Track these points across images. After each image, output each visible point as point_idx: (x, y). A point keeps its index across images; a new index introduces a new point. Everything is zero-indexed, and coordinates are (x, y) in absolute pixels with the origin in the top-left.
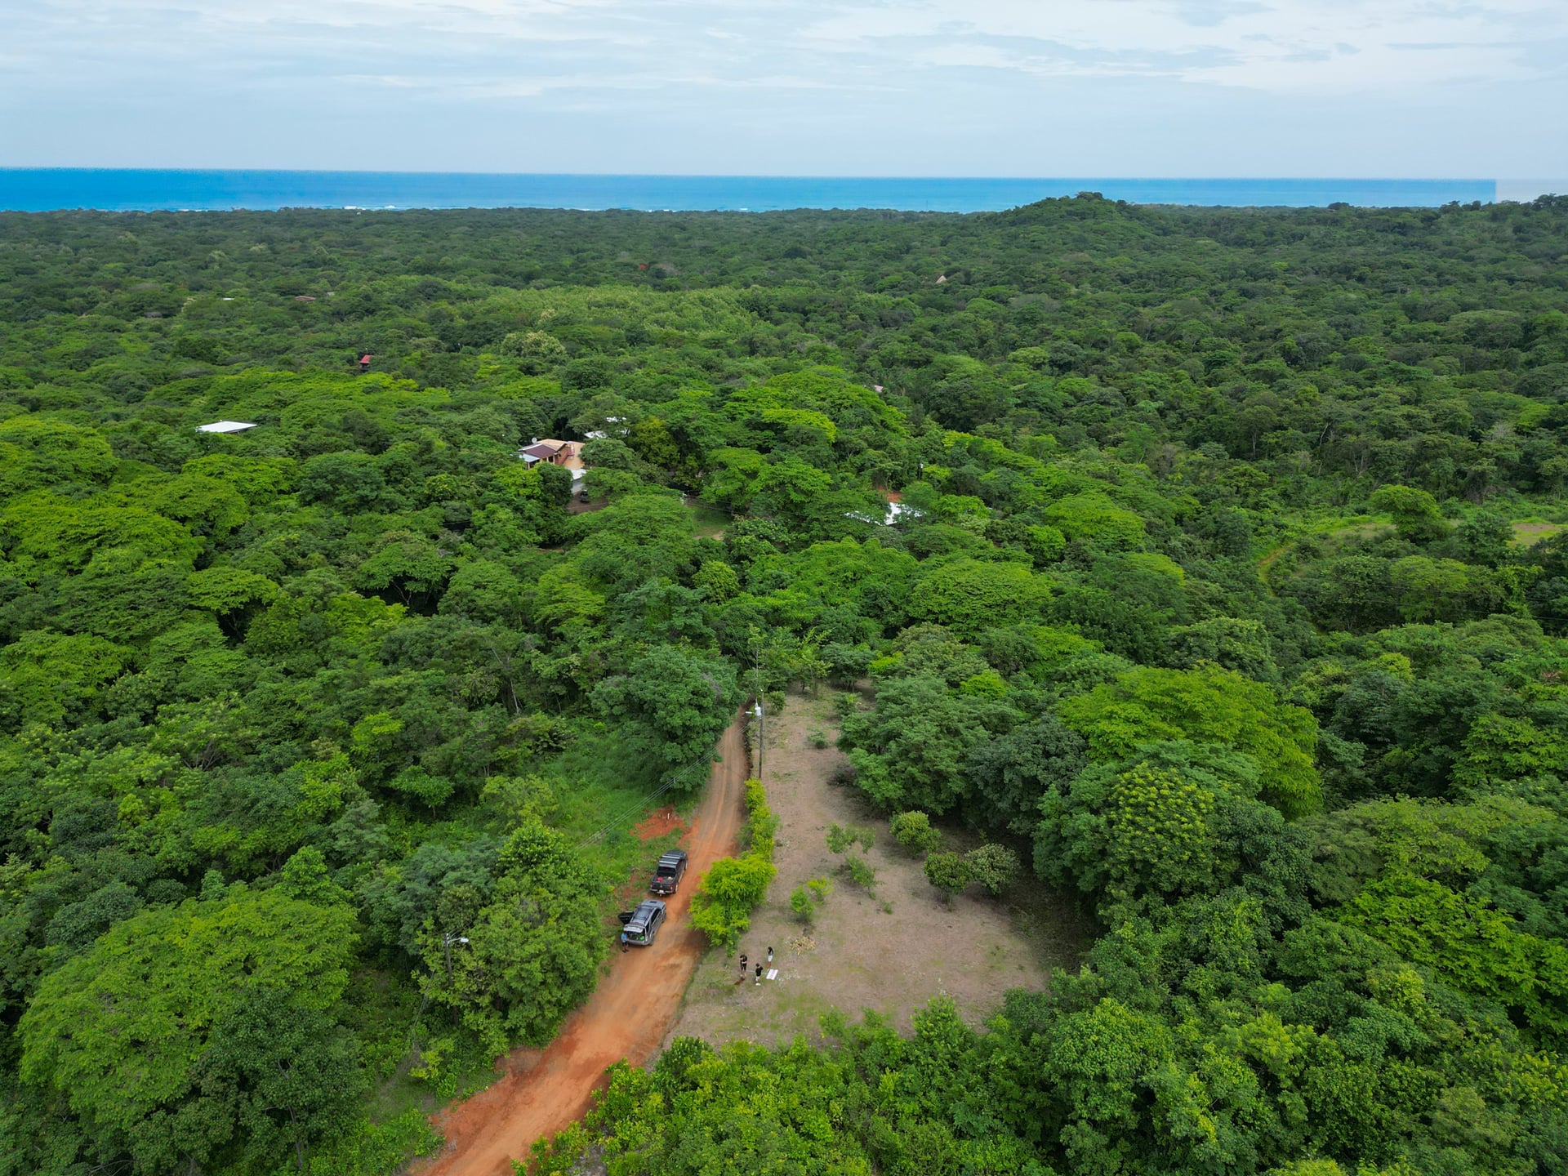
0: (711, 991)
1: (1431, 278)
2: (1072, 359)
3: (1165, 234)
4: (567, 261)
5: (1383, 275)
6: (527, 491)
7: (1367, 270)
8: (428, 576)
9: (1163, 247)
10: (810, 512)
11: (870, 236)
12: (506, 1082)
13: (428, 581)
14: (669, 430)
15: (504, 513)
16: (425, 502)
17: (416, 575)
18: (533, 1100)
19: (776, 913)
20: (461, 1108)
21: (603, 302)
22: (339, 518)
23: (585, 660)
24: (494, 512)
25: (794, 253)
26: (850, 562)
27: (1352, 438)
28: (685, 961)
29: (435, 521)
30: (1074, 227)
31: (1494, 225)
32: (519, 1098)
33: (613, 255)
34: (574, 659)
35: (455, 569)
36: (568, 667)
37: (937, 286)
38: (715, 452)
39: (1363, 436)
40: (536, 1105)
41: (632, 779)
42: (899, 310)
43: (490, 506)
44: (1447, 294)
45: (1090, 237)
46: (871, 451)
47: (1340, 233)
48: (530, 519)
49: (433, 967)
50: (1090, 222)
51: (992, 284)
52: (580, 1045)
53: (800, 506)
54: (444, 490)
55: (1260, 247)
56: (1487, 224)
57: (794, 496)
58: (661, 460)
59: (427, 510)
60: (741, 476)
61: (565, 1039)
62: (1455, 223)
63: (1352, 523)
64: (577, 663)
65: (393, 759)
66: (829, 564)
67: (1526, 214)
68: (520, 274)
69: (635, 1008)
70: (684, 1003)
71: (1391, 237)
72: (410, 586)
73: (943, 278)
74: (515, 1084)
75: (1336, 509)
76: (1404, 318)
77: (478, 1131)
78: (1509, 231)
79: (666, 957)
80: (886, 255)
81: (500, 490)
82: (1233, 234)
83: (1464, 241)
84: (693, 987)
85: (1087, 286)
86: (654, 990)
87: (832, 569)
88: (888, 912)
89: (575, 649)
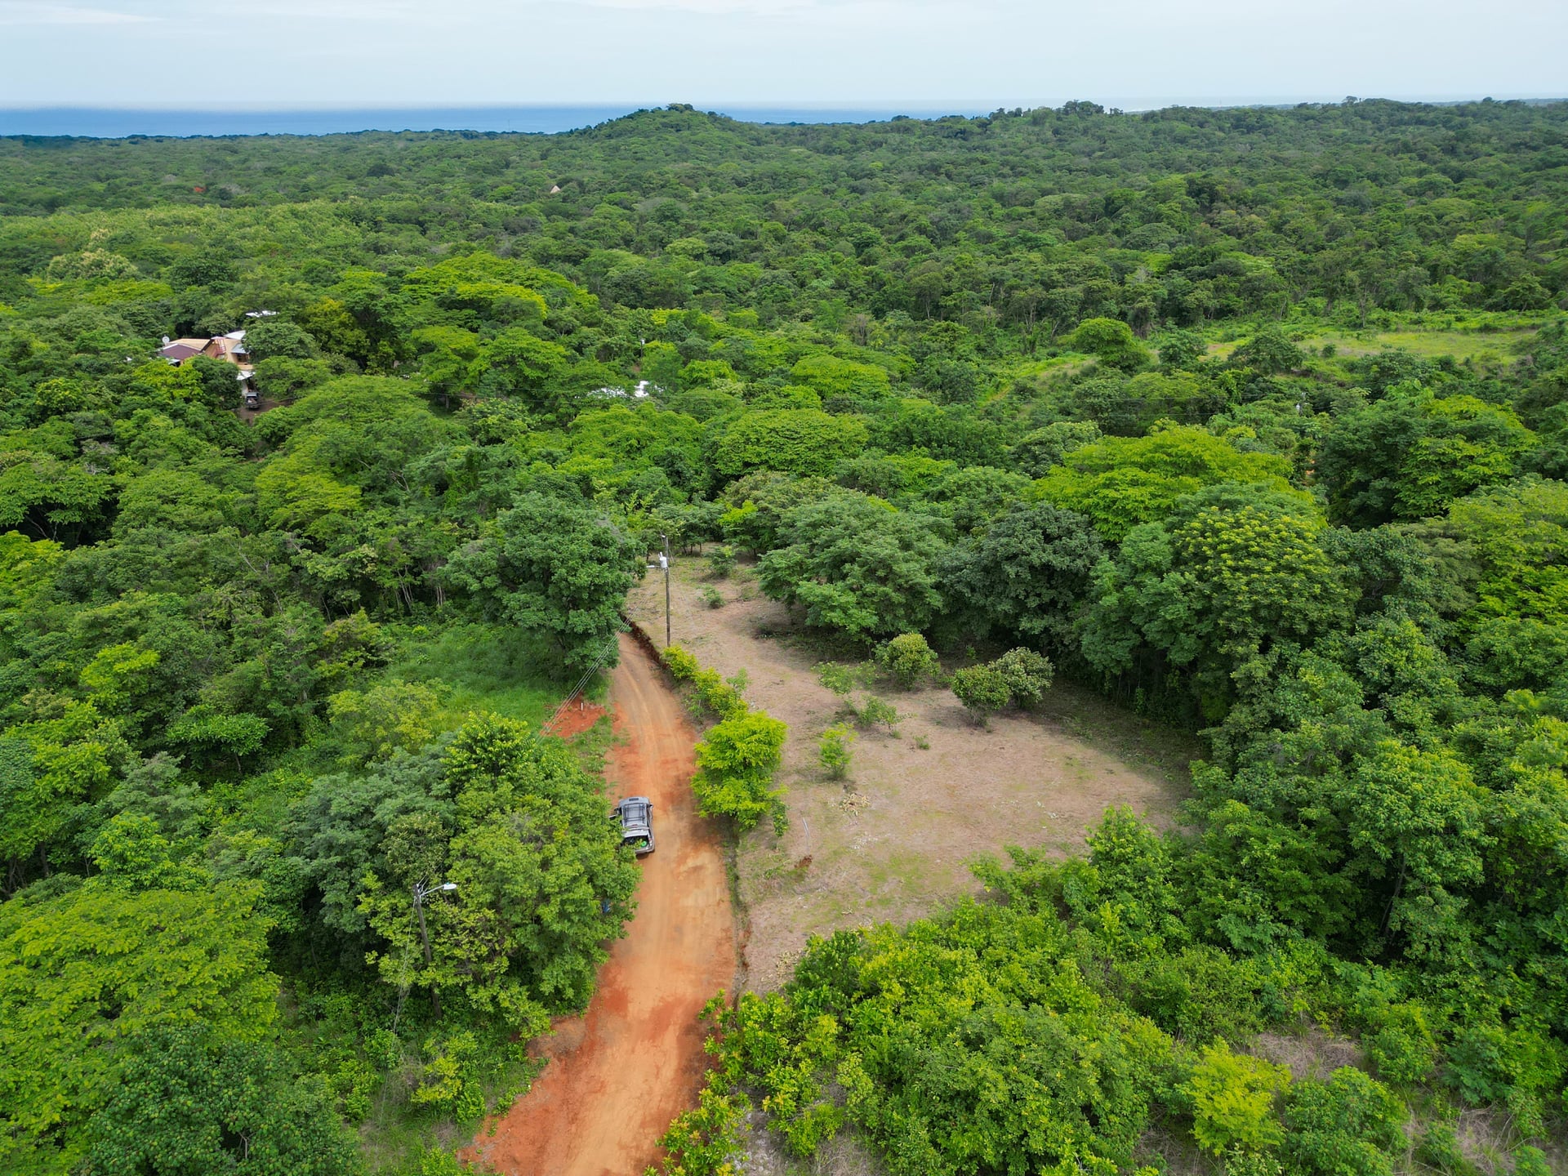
0: (775, 883)
1: (1006, 170)
2: (731, 248)
3: (759, 144)
4: (99, 187)
5: (966, 171)
6: (184, 392)
7: (951, 167)
8: (81, 500)
9: (761, 156)
10: (552, 388)
11: (462, 152)
12: (553, 1070)
13: (82, 508)
14: (351, 310)
15: (160, 421)
16: (39, 417)
17: (65, 500)
18: (603, 1085)
19: (796, 777)
20: (501, 1126)
21: (169, 220)
23: (383, 550)
24: (146, 419)
25: (379, 171)
26: (630, 429)
27: (1022, 294)
28: (707, 860)
29: (62, 439)
30: (671, 137)
31: (1036, 129)
32: (580, 1087)
33: (155, 180)
34: (366, 550)
35: (117, 489)
36: (360, 562)
37: (553, 196)
38: (416, 333)
39: (1030, 290)
40: (611, 1088)
41: (506, 676)
42: (523, 217)
43: (139, 412)
44: (1023, 183)
45: (691, 148)
46: (585, 329)
47: (913, 140)
48: (196, 425)
49: (398, 939)
50: (686, 133)
51: (611, 192)
52: (631, 994)
53: (537, 383)
54: (66, 399)
55: (850, 154)
56: (1031, 128)
57: (528, 371)
58: (347, 349)
59: (47, 426)
60: (455, 357)
61: (605, 993)
62: (1005, 128)
63: (1050, 365)
64: (373, 555)
65: (154, 706)
66: (605, 435)
67: (1059, 119)
68: (39, 201)
69: (678, 930)
70: (739, 905)
71: (956, 142)
72: (55, 517)
73: (556, 189)
74: (565, 1070)
75: (1029, 356)
76: (998, 205)
77: (542, 1150)
78: (1049, 134)
79: (682, 860)
80: (485, 170)
81: (145, 392)
82: (822, 143)
83: (1015, 144)
84: (744, 885)
85: (706, 190)
86: (689, 902)
87: (612, 439)
88: (925, 748)
89: (363, 540)
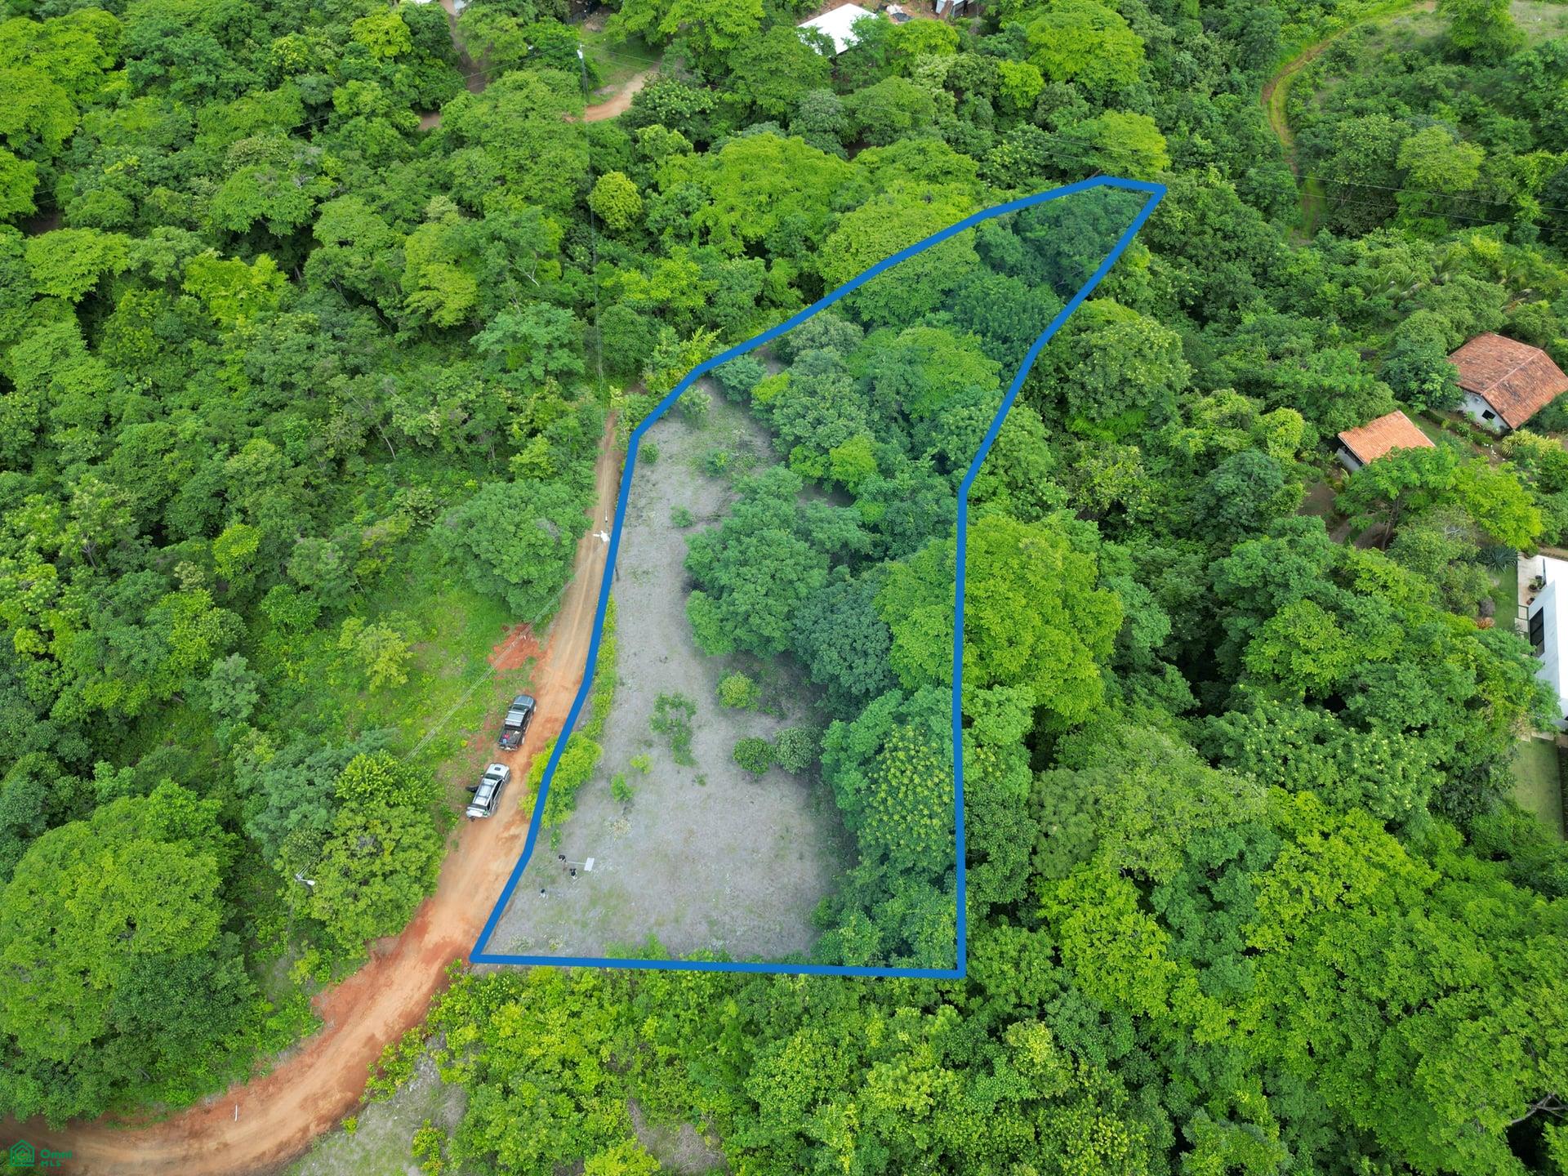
8: (290, 217)
12: (372, 965)
13: (291, 224)
15: (371, 92)
16: (276, 78)
17: (277, 216)
18: (392, 982)
20: (337, 989)
22: (182, 112)
24: (357, 94)
28: (524, 830)
29: (291, 108)
32: (382, 980)
34: (434, 417)
36: (428, 426)
40: (395, 987)
43: (351, 85)
52: (431, 928)
54: (294, 62)
57: (715, 41)
59: (280, 92)
61: (418, 921)
64: (436, 423)
66: (743, 179)
69: (477, 887)
72: (273, 231)
74: (378, 967)
77: (351, 1009)
79: (507, 827)
81: (360, 54)
86: (494, 866)
88: (702, 783)
